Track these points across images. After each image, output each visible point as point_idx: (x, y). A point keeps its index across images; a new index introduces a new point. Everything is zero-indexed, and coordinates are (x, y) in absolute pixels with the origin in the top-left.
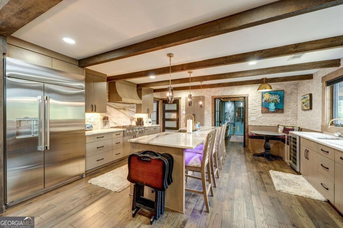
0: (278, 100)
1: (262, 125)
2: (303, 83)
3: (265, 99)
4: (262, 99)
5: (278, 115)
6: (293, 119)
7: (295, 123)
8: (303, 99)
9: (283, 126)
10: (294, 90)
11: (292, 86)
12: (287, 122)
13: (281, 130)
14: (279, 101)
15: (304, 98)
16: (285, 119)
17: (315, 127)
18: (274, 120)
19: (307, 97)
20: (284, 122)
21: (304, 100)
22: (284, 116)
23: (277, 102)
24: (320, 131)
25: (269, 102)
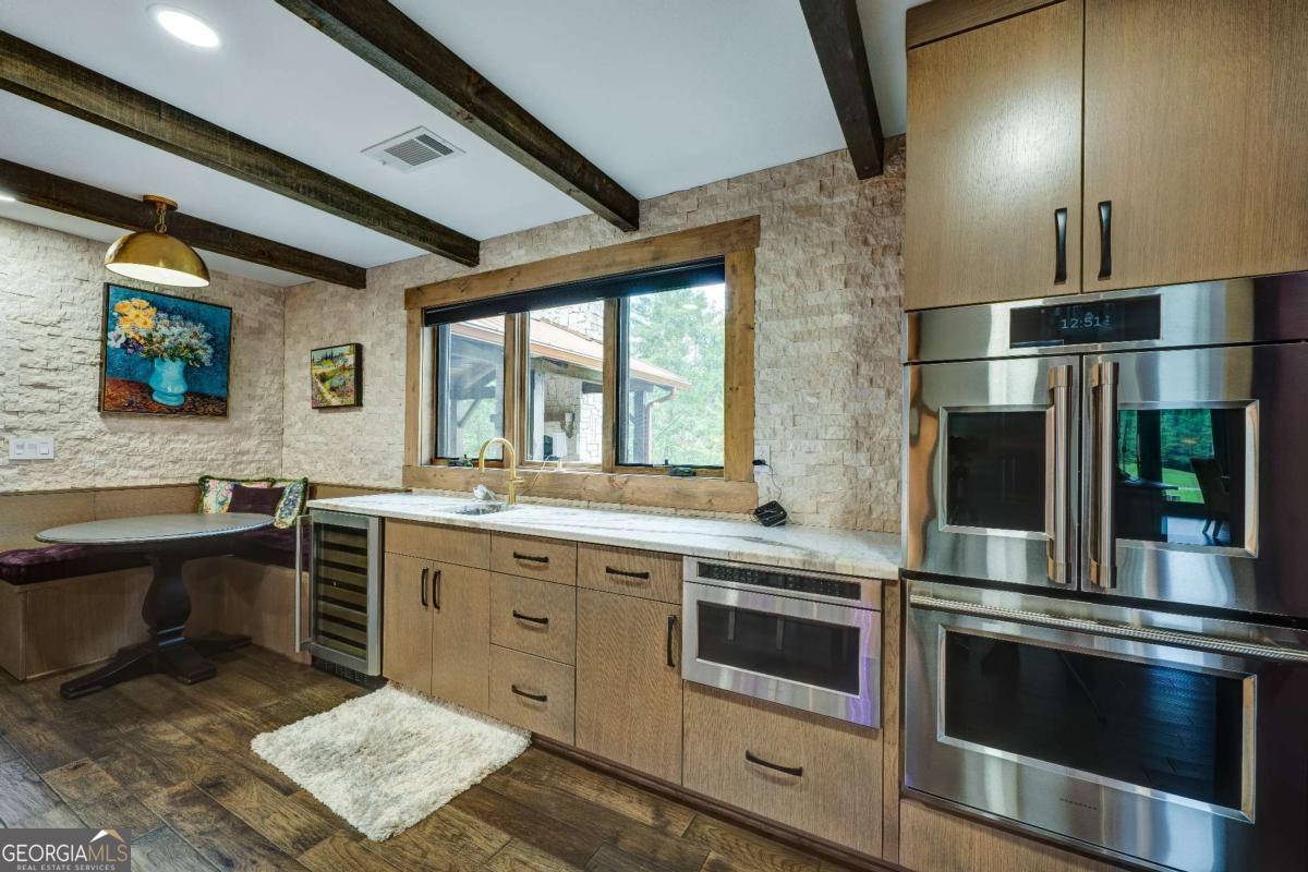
0: (200, 352)
1: (100, 483)
2: (318, 297)
3: (123, 329)
4: (106, 329)
5: (196, 425)
6: (266, 445)
7: (276, 462)
8: (319, 363)
9: (227, 480)
10: (271, 320)
11: (262, 297)
12: (241, 463)
13: (221, 499)
14: (205, 355)
15: (330, 358)
16: (231, 445)
17: (375, 475)
18: (175, 453)
19: (342, 355)
20: (228, 463)
21: (327, 368)
22: (229, 433)
23: (197, 359)
24: (400, 486)
25: (152, 357)
